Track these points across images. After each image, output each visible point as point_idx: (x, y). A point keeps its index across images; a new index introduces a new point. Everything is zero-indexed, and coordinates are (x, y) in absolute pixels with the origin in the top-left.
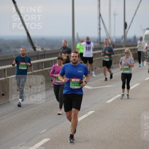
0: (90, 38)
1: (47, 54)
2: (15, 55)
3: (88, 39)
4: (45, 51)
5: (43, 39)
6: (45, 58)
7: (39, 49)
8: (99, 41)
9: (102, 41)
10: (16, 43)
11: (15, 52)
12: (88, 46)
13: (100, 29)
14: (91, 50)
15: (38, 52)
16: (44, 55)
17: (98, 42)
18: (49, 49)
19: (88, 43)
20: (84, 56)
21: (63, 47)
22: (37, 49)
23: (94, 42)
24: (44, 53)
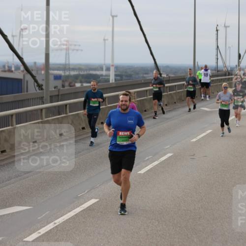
0: (208, 66)
1: (172, 80)
2: (144, 80)
3: (206, 67)
4: (170, 77)
5: (167, 67)
6: (169, 83)
7: (164, 75)
8: (217, 69)
9: (219, 69)
10: (145, 70)
11: (143, 77)
12: (205, 72)
13: (217, 59)
14: (209, 77)
15: (164, 77)
16: (169, 80)
17: (215, 70)
18: (173, 76)
19: (206, 70)
20: (202, 81)
21: (154, 78)
22: (163, 75)
23: (212, 70)
24: (168, 79)
